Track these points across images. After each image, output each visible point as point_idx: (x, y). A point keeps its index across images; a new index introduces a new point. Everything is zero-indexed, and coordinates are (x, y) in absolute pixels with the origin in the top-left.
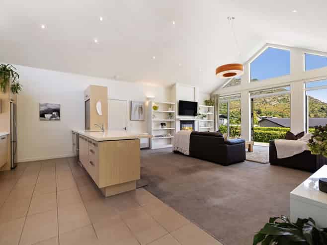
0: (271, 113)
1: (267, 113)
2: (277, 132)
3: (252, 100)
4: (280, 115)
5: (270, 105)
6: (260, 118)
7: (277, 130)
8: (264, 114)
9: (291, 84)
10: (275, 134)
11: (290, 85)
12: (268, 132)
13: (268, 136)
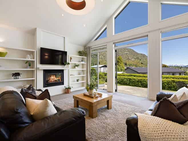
0: (131, 65)
1: (130, 65)
2: (135, 78)
3: (116, 51)
4: (135, 66)
5: (131, 60)
6: (126, 67)
7: (135, 76)
8: (128, 65)
9: (149, 34)
10: (134, 79)
11: (148, 36)
12: (130, 77)
13: (129, 81)
